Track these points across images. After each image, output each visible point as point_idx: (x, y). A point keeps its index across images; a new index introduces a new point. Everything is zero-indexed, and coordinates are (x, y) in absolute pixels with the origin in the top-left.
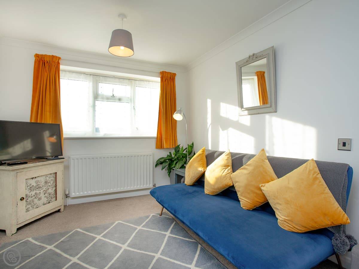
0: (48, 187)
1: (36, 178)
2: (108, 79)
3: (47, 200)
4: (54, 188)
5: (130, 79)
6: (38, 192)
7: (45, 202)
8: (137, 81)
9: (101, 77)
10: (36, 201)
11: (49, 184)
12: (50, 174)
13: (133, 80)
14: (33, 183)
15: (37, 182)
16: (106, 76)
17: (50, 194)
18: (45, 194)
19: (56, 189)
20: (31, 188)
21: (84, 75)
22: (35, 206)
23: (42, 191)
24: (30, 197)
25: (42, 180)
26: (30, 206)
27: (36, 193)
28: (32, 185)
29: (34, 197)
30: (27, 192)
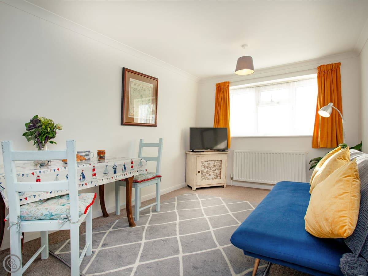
0: (216, 169)
1: (208, 161)
2: (267, 87)
3: (214, 177)
4: (220, 170)
5: (287, 83)
6: (209, 170)
7: (213, 178)
8: (296, 82)
9: (261, 87)
10: (207, 175)
11: (216, 167)
12: (217, 160)
13: (291, 82)
14: (206, 164)
15: (208, 164)
16: (265, 86)
17: (217, 174)
18: (213, 173)
19: (221, 171)
20: (205, 167)
21: (249, 88)
22: (207, 179)
23: (211, 170)
24: (204, 172)
25: (212, 163)
26: (204, 178)
27: (208, 171)
28: (206, 165)
29: (206, 173)
30: (203, 169)
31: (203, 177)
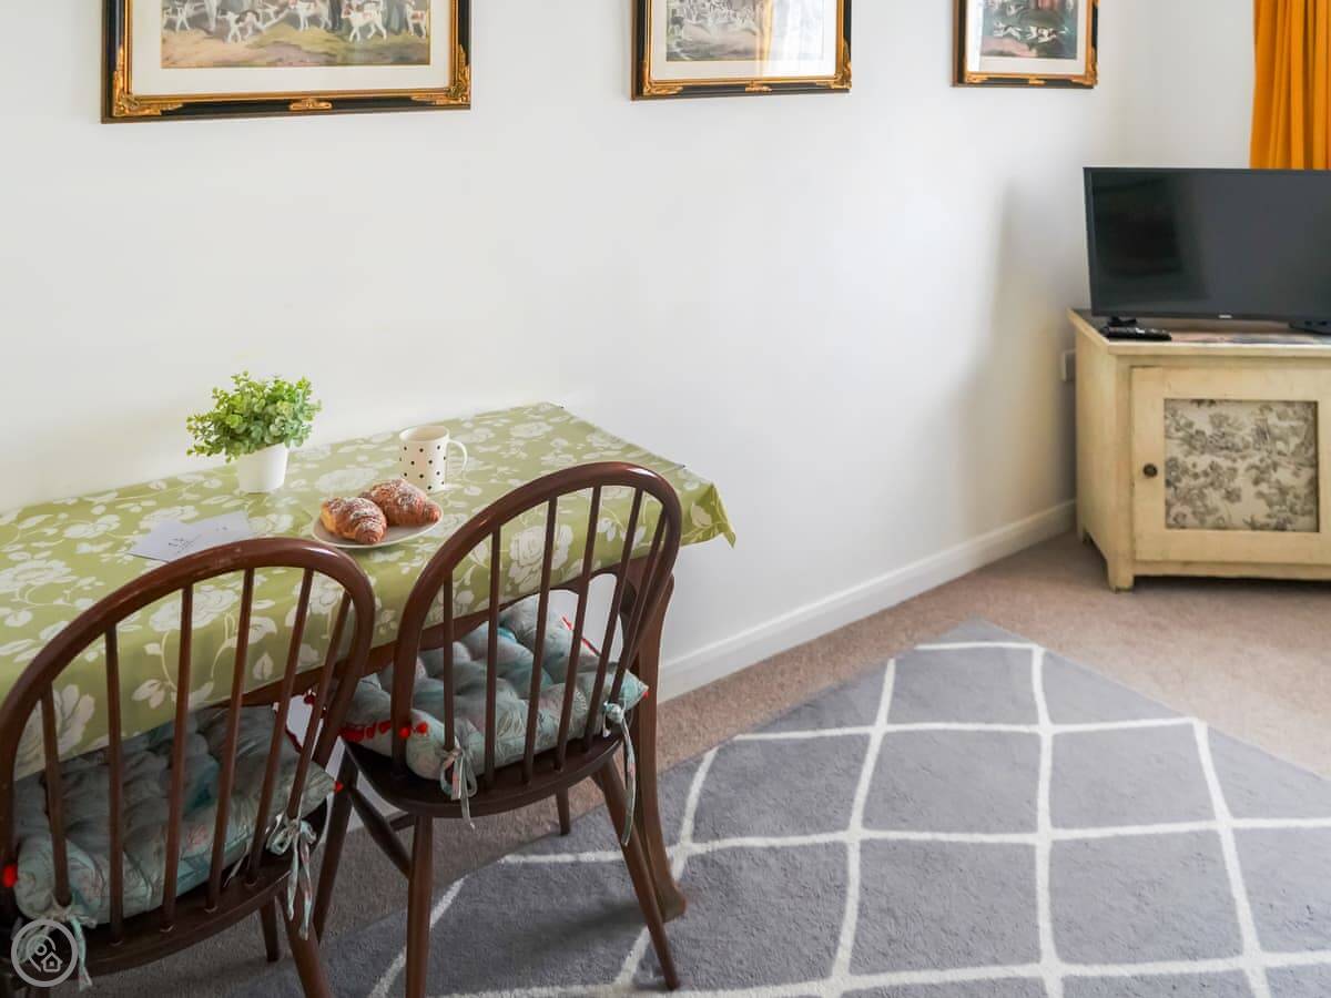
0: (1276, 457)
1: (1212, 402)
3: (1267, 510)
4: (1311, 471)
6: (1224, 463)
7: (1261, 520)
10: (1214, 497)
11: (1280, 445)
14: (1201, 420)
15: (1218, 421)
17: (1283, 493)
18: (1256, 483)
19: (1315, 480)
20: (1193, 441)
22: (1210, 519)
24: (1185, 471)
25: (1244, 419)
26: (1187, 510)
27: (1213, 467)
28: (1197, 427)
29: (1202, 480)
30: (1177, 451)
31: (1178, 509)
